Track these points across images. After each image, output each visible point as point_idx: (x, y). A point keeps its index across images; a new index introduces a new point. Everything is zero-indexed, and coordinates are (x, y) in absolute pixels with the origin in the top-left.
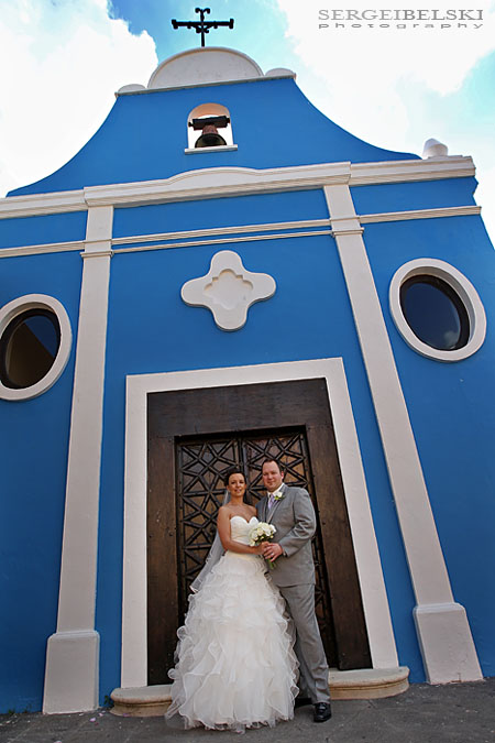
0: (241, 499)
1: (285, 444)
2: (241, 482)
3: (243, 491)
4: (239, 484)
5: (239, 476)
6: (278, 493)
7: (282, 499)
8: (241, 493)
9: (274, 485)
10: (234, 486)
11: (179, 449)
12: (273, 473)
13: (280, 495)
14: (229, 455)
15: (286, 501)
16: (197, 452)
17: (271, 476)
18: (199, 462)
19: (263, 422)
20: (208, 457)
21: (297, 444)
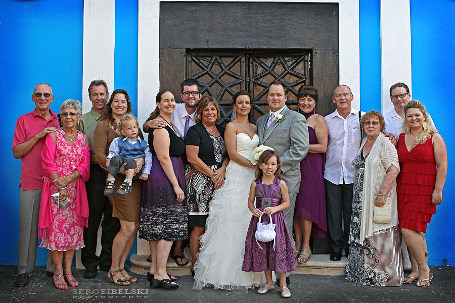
0: (247, 118)
1: (290, 64)
2: (247, 103)
3: (249, 111)
4: (245, 105)
5: (246, 98)
6: (278, 115)
7: (281, 120)
8: (246, 113)
9: (277, 106)
10: (240, 106)
11: (190, 59)
12: (279, 95)
13: (280, 117)
14: (236, 69)
15: (284, 124)
16: (206, 64)
17: (276, 98)
18: (207, 73)
19: (273, 42)
20: (216, 69)
21: (301, 65)
